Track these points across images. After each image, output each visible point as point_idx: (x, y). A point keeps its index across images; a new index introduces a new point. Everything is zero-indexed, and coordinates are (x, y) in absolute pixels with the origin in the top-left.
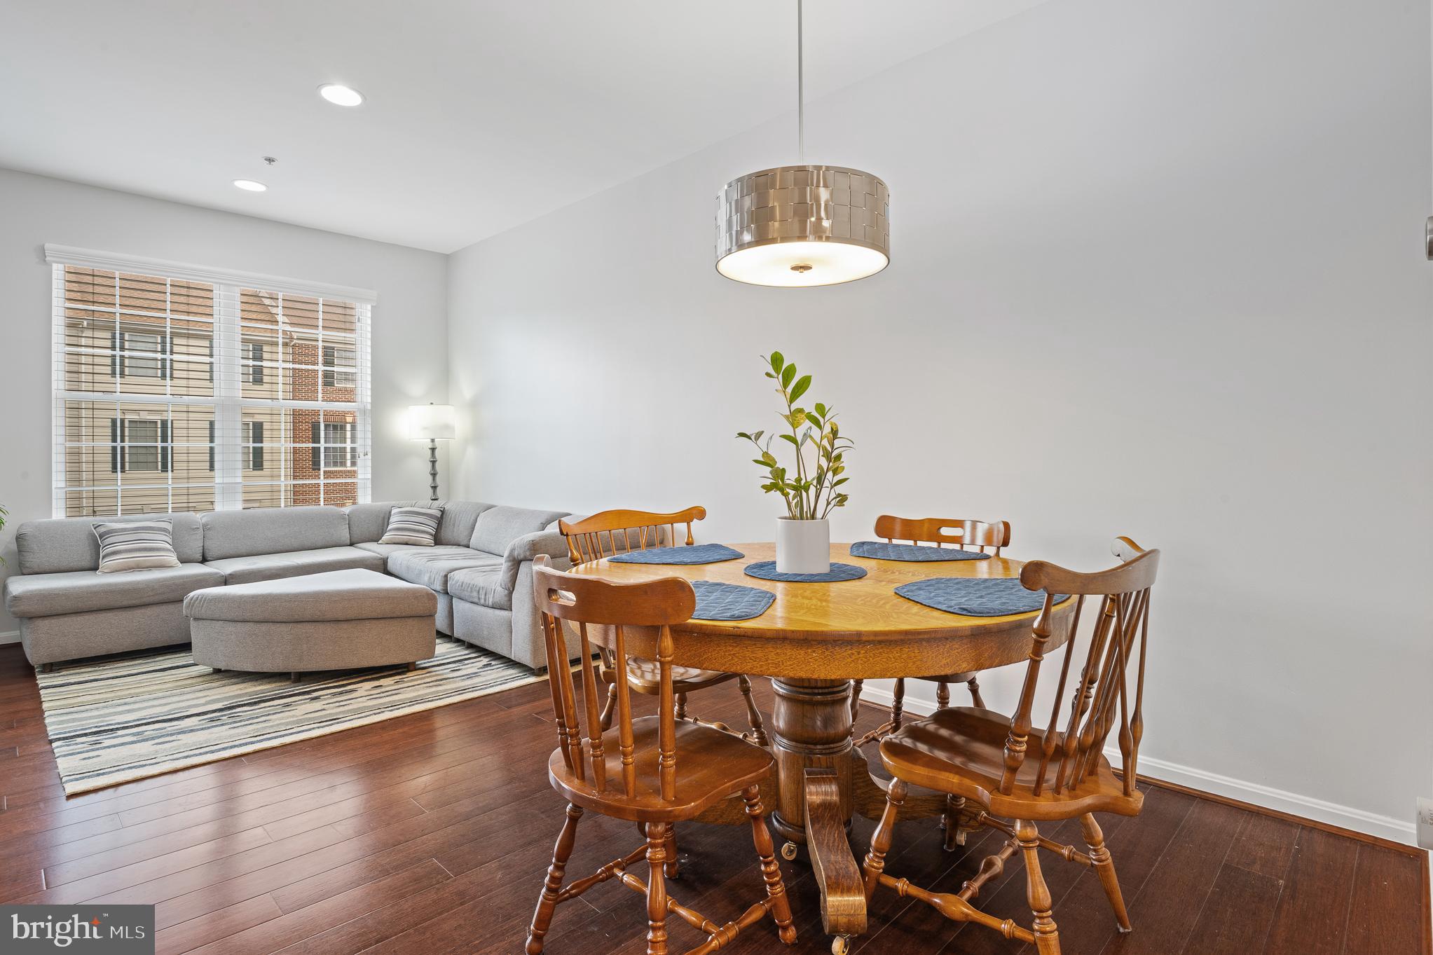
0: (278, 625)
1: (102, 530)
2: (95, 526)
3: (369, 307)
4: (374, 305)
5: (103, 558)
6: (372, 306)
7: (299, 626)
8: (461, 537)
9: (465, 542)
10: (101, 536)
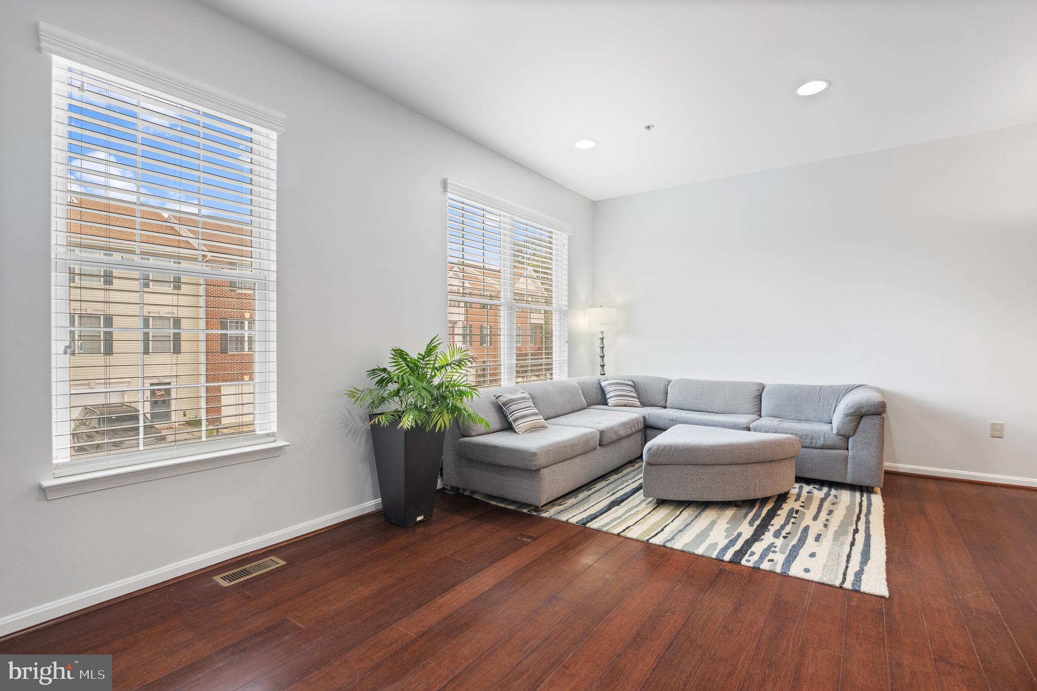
0: (738, 466)
1: (503, 399)
2: (496, 396)
3: (566, 236)
4: (570, 234)
5: (515, 420)
6: (568, 236)
7: (753, 466)
8: (659, 400)
9: (662, 404)
10: (505, 404)
